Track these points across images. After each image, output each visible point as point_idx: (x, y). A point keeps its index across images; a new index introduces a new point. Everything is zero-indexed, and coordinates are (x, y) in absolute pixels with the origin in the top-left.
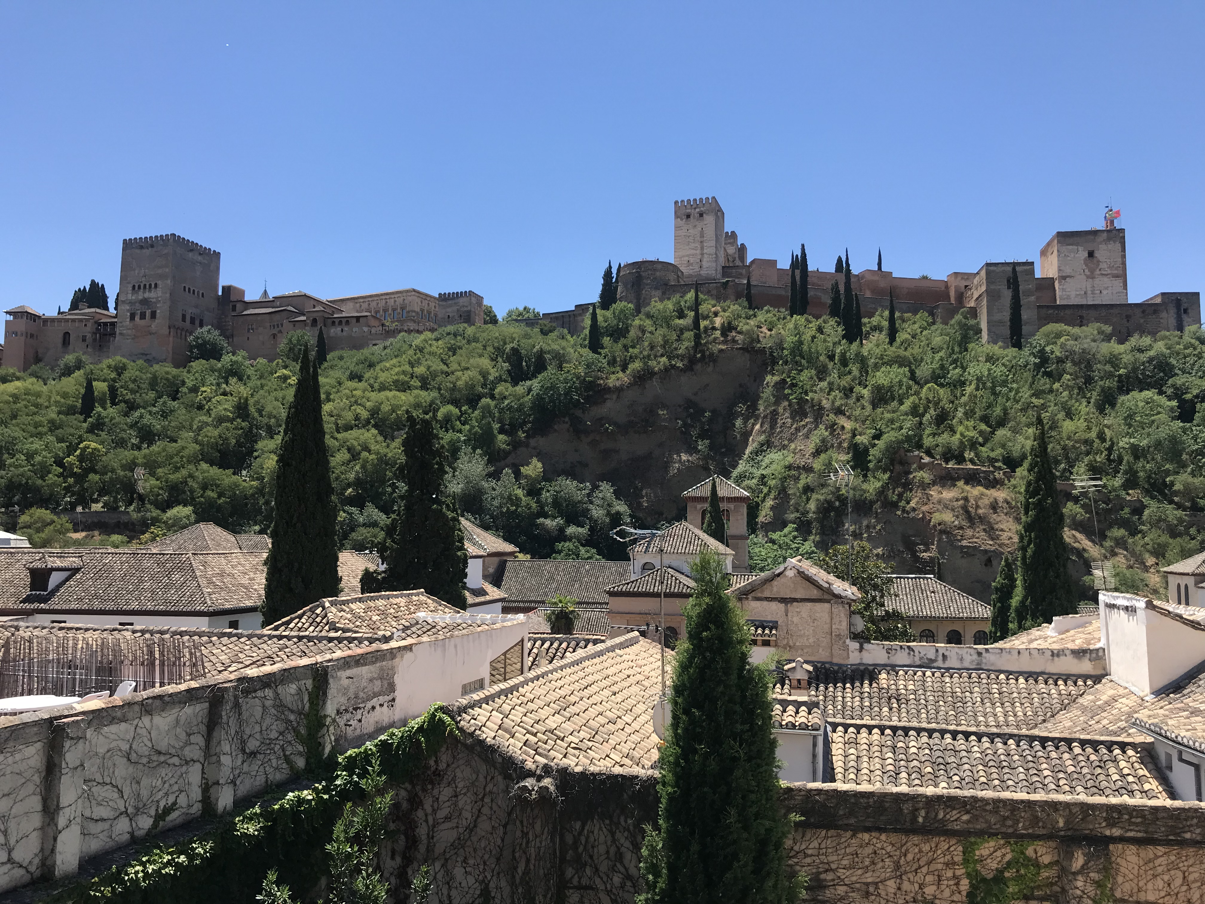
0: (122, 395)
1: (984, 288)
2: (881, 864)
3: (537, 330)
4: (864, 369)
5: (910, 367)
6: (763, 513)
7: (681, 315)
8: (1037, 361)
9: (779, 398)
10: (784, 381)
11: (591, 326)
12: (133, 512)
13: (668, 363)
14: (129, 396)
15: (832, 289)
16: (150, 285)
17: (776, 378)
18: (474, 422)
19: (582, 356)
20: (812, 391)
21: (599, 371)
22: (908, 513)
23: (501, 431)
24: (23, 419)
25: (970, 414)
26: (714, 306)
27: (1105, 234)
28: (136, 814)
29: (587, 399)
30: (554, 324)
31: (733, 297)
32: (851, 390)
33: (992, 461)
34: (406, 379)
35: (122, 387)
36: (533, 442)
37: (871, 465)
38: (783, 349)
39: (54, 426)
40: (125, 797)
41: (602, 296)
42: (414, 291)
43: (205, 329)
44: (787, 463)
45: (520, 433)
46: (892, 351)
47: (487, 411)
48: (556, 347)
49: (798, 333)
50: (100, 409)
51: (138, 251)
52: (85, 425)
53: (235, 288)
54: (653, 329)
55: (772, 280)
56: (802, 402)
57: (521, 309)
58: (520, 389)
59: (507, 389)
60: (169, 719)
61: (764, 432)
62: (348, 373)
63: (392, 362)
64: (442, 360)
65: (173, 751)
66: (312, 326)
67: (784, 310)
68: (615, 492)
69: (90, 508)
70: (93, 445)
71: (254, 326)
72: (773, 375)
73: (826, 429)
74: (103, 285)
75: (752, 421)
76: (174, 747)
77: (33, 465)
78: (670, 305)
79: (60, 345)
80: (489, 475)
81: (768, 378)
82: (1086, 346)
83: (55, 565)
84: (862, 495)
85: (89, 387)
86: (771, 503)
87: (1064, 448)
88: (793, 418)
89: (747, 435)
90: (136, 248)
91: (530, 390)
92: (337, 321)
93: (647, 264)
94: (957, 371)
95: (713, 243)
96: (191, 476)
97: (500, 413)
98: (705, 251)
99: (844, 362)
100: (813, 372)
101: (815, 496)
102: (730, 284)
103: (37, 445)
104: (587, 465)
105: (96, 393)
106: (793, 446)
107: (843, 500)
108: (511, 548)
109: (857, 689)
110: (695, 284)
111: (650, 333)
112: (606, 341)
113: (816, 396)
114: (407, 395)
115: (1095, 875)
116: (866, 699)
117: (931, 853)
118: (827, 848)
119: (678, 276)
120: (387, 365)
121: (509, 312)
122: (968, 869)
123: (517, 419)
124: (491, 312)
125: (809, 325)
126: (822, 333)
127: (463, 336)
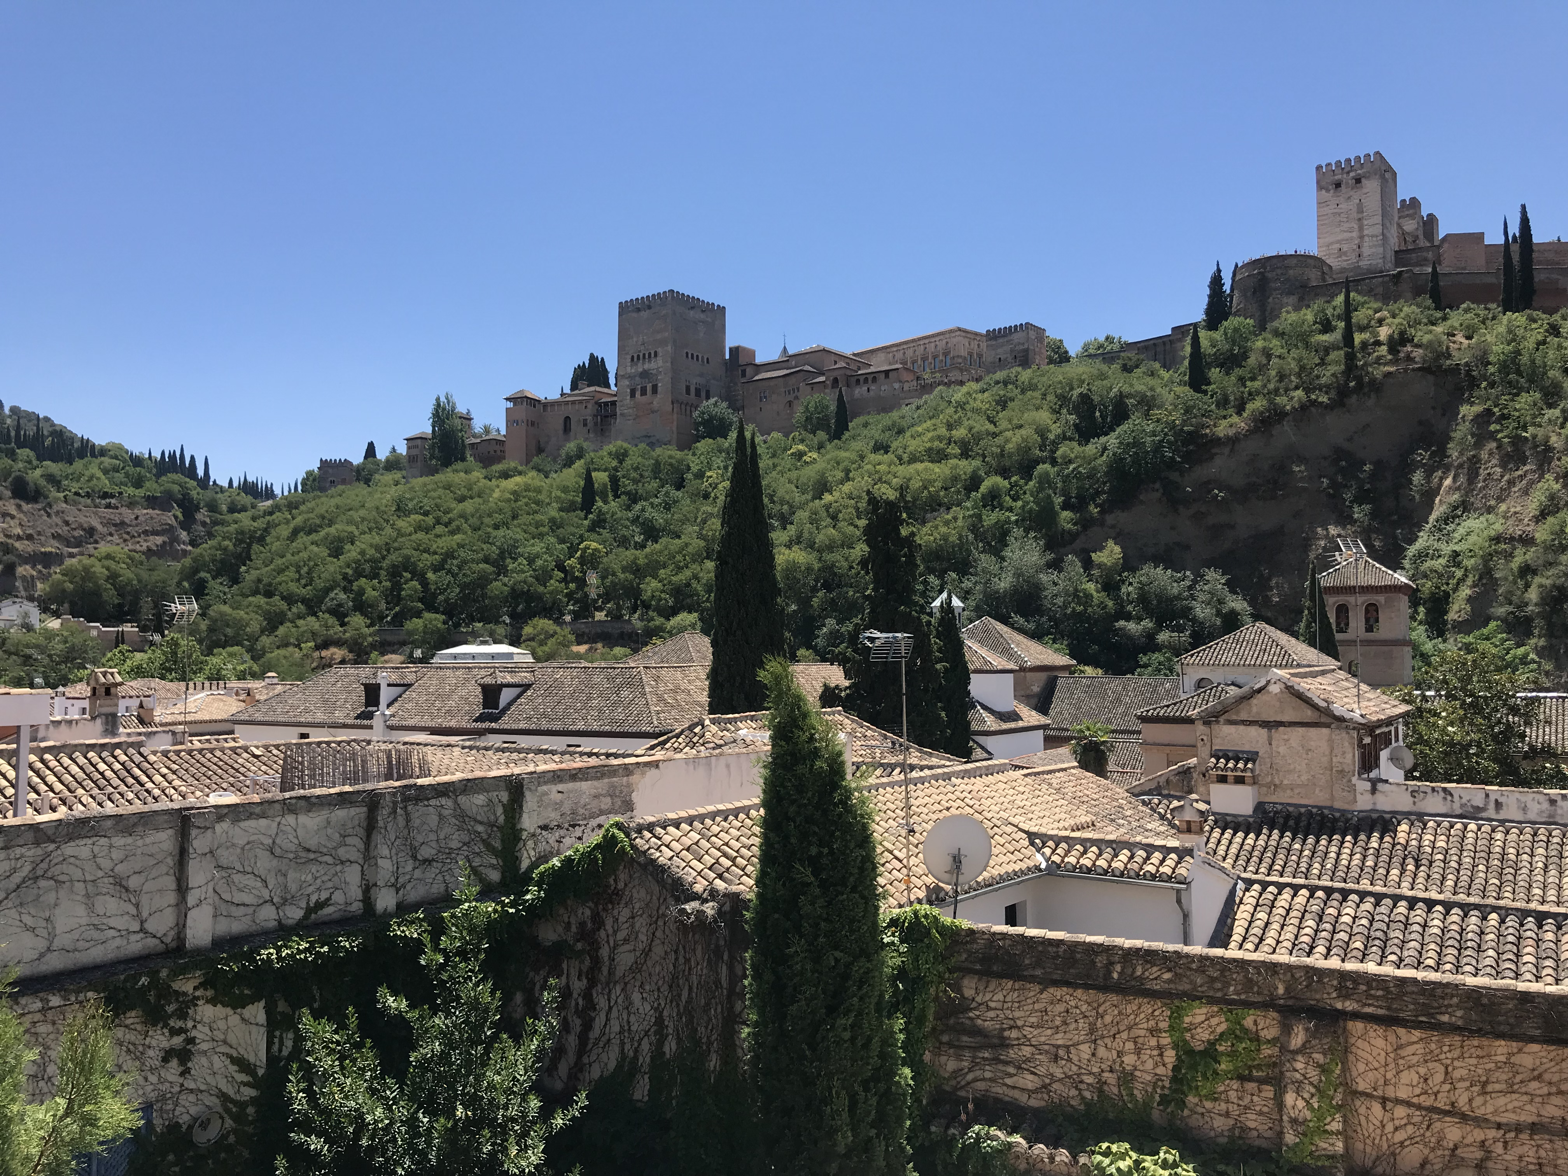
0: (625, 486)
2: (1073, 1026)
3: (1116, 367)
6: (1456, 607)
7: (1327, 327)
9: (1482, 437)
10: (1489, 412)
11: (1191, 355)
12: (636, 622)
13: (1305, 399)
14: (631, 487)
16: (650, 354)
17: (1477, 409)
18: (1028, 495)
19: (1179, 397)
20: (1534, 424)
21: (1203, 415)
23: (1066, 506)
24: (524, 519)
26: (1377, 311)
28: (284, 904)
29: (1187, 457)
30: (1142, 357)
31: (1409, 295)
34: (942, 445)
35: (624, 477)
36: (1110, 519)
38: (1489, 363)
39: (555, 525)
40: (270, 887)
41: (1208, 312)
42: (960, 329)
43: (712, 400)
44: (1493, 533)
45: (1092, 507)
47: (1045, 481)
48: (1140, 387)
49: (1513, 340)
50: (600, 503)
51: (635, 315)
52: (586, 522)
53: (744, 349)
54: (1285, 351)
55: (1478, 263)
56: (1517, 441)
57: (1102, 339)
58: (1091, 449)
59: (1072, 450)
60: (318, 819)
61: (1458, 489)
62: (872, 444)
63: (925, 426)
64: (988, 418)
65: (325, 850)
66: (833, 388)
67: (1495, 306)
68: (1227, 583)
69: (593, 617)
70: (594, 545)
71: (767, 394)
72: (1472, 404)
73: (1557, 480)
74: (602, 359)
75: (1440, 473)
76: (325, 846)
77: (534, 570)
78: (1309, 315)
79: (561, 432)
80: (1048, 565)
81: (1464, 409)
83: (505, 681)
85: (589, 479)
86: (1468, 592)
88: (1503, 465)
89: (1430, 495)
90: (633, 311)
91: (1105, 449)
92: (862, 379)
93: (1275, 261)
95: (1378, 219)
96: (696, 577)
97: (1064, 482)
98: (1366, 232)
100: (1538, 395)
101: (1538, 580)
102: (1406, 275)
103: (538, 547)
104: (1187, 547)
105: (596, 485)
106: (1503, 507)
108: (1064, 661)
109: (1361, 843)
110: (1348, 282)
111: (1280, 357)
112: (1215, 373)
113: (1540, 432)
114: (942, 466)
115: (1319, 1057)
116: (1370, 857)
117: (1132, 1017)
118: (1013, 1002)
119: (1323, 273)
120: (920, 429)
121: (1085, 345)
122: (1174, 1038)
123: (1088, 490)
124: (1059, 348)
125: (1534, 326)
126: (1557, 334)
127: (1014, 383)
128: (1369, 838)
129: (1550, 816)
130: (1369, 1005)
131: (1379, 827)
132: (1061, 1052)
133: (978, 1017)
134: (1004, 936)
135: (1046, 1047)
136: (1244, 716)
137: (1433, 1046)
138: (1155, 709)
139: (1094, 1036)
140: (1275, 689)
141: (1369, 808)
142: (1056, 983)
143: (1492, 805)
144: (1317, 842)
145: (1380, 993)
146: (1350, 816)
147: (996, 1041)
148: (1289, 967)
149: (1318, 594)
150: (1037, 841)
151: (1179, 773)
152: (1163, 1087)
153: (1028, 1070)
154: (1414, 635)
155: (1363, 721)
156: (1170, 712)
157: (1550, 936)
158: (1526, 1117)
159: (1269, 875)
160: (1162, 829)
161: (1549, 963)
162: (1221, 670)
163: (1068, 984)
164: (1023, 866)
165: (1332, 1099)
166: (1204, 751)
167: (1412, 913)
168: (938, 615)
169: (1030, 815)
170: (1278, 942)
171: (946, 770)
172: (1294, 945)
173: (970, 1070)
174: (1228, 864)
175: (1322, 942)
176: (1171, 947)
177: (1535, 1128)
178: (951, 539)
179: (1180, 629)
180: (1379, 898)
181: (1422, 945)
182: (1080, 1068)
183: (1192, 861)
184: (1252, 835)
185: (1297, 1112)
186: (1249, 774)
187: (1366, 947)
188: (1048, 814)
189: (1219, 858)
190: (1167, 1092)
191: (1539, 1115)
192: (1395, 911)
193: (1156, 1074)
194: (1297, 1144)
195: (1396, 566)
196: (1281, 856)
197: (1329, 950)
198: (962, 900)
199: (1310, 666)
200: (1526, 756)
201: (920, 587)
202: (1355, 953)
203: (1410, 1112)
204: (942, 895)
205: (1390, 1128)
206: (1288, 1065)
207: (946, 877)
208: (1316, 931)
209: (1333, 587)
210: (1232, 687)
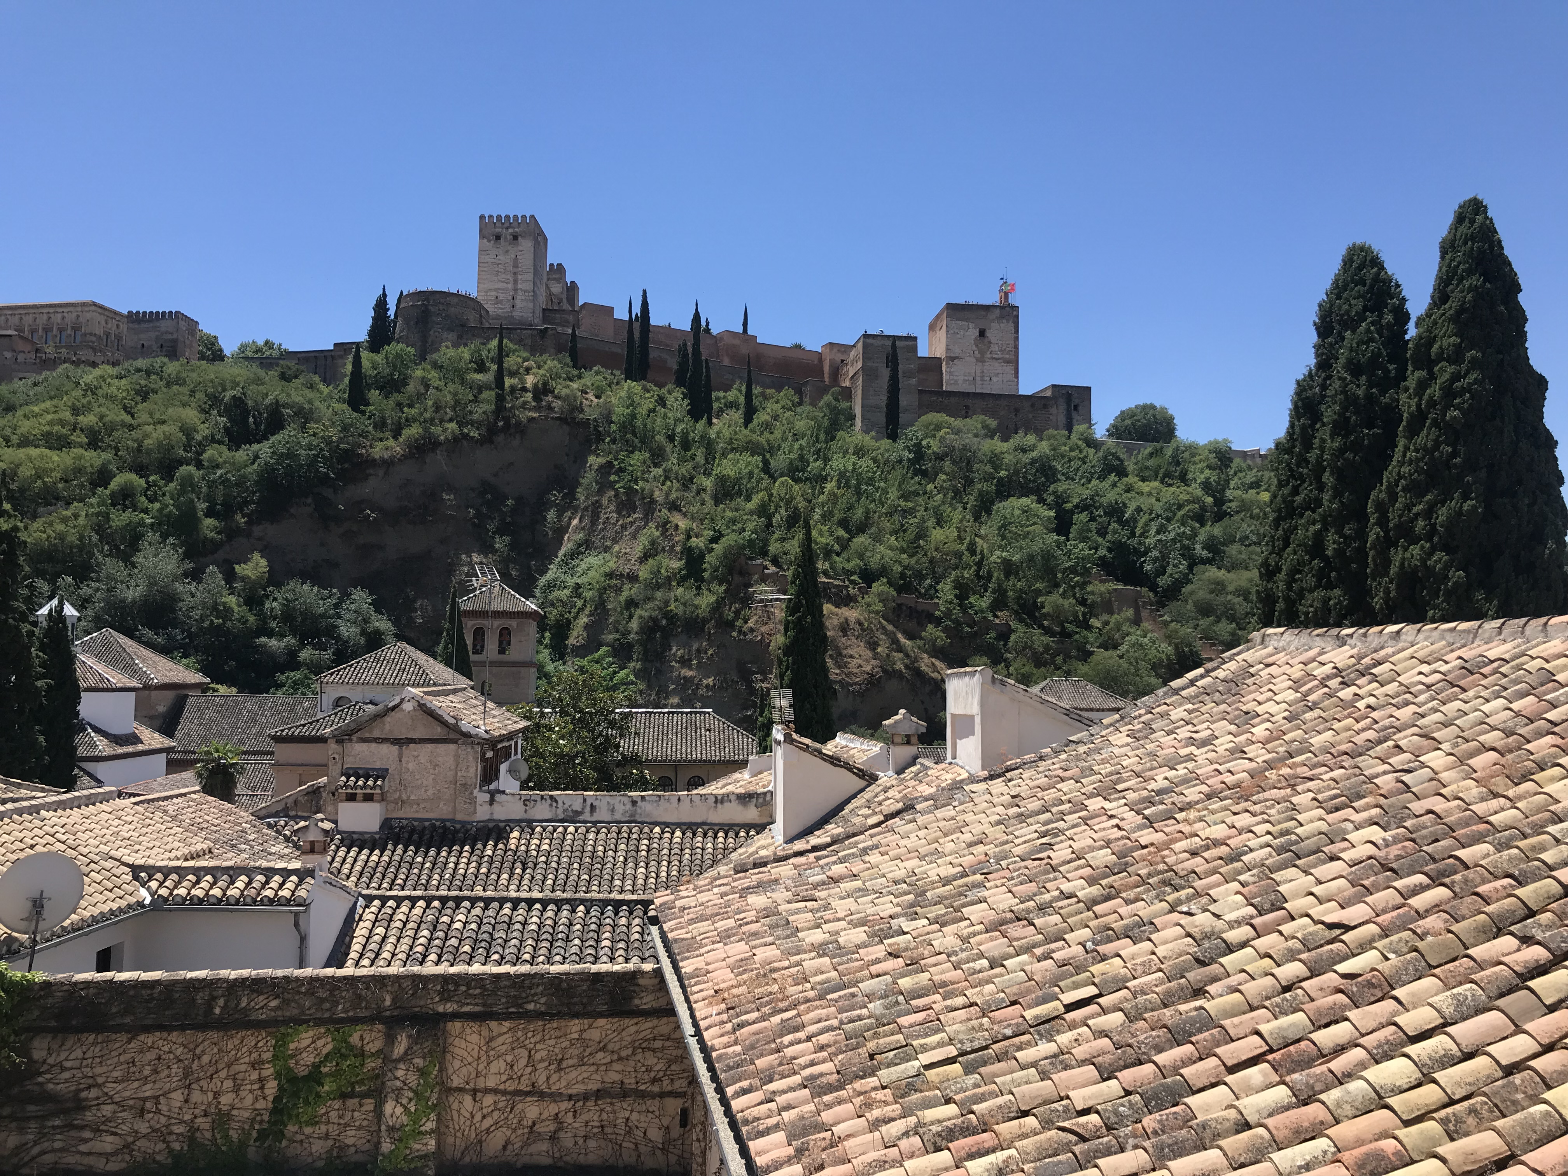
1: (860, 365)
2: (165, 1073)
3: (274, 373)
4: (710, 456)
5: (764, 456)
6: (575, 633)
7: (481, 368)
8: (911, 456)
9: (604, 485)
10: (610, 464)
11: (352, 373)
13: (457, 432)
15: (679, 352)
17: (601, 460)
18: (167, 497)
19: (337, 413)
20: (643, 479)
21: (360, 435)
22: (745, 634)
23: (209, 513)
25: (826, 517)
26: (525, 360)
27: (998, 311)
29: (342, 475)
30: (302, 367)
31: (552, 350)
32: (691, 479)
33: (849, 573)
34: (64, 431)
36: (257, 530)
37: (706, 575)
38: (612, 422)
41: (371, 333)
42: (95, 304)
44: (608, 570)
45: (238, 517)
46: (745, 433)
47: (188, 484)
48: (299, 399)
49: (632, 405)
54: (442, 383)
55: (608, 334)
56: (630, 492)
57: (261, 343)
58: (242, 455)
59: (220, 454)
61: (583, 529)
63: (43, 406)
64: (125, 408)
67: (619, 372)
68: (374, 603)
72: (598, 455)
73: (657, 528)
75: (569, 513)
78: (466, 353)
80: (186, 575)
81: (591, 459)
82: (967, 441)
84: (693, 612)
86: (586, 620)
87: (931, 561)
88: (619, 512)
89: (561, 531)
91: (256, 457)
93: (438, 296)
94: (818, 463)
95: (530, 276)
97: (209, 487)
98: (520, 286)
99: (686, 445)
100: (647, 455)
101: (639, 612)
102: (550, 332)
104: (336, 565)
106: (616, 548)
107: (671, 617)
108: (195, 678)
109: (478, 852)
110: (502, 328)
111: (437, 388)
112: (374, 395)
113: (647, 486)
114: (63, 454)
115: (419, 1062)
116: (484, 865)
117: (233, 1052)
118: (94, 1058)
119: (481, 316)
120: (36, 409)
121: (242, 346)
122: (278, 1068)
123: (235, 498)
124: (213, 344)
125: (647, 395)
126: (664, 406)
127: (160, 374)
128: (485, 846)
129: (631, 816)
130: (468, 1004)
131: (494, 835)
132: (148, 1105)
133: (49, 1081)
134: (87, 984)
135: (131, 1102)
136: (376, 734)
137: (520, 1034)
138: (290, 729)
139: (188, 1081)
140: (408, 706)
141: (487, 817)
142: (147, 1029)
143: (588, 809)
144: (438, 853)
145: (478, 991)
146: (469, 827)
147: (69, 1105)
148: (397, 978)
149: (458, 616)
150: (143, 874)
151: (308, 793)
152: (262, 1121)
153: (106, 1131)
154: (540, 657)
155: (487, 736)
156: (305, 731)
157: (623, 921)
158: (593, 1086)
159: (391, 889)
160: (287, 851)
161: (622, 945)
162: (360, 689)
163: (161, 1028)
164: (123, 903)
165: (428, 1099)
166: (335, 770)
167: (516, 913)
168: (45, 624)
169: (137, 847)
170: (393, 955)
171: (33, 802)
172: (408, 956)
173: (36, 1143)
174: (350, 883)
175: (435, 950)
176: (280, 973)
177: (599, 1094)
178: (69, 539)
179: (322, 647)
180: (488, 901)
181: (521, 941)
182: (170, 1117)
183: (312, 882)
184: (377, 852)
185: (395, 1119)
186: (378, 791)
187: (473, 949)
188: (158, 844)
189: (343, 877)
190: (265, 1126)
191: (603, 1082)
192: (501, 913)
193: (256, 1110)
194: (392, 1152)
195: (528, 594)
196: (404, 870)
197: (440, 956)
198: (40, 950)
199: (445, 685)
200: (619, 764)
201: (25, 592)
202: (463, 957)
203: (496, 1098)
204: (15, 946)
205: (478, 1117)
206: (390, 1074)
207: (23, 925)
208: (430, 940)
209: (472, 611)
210: (370, 706)
